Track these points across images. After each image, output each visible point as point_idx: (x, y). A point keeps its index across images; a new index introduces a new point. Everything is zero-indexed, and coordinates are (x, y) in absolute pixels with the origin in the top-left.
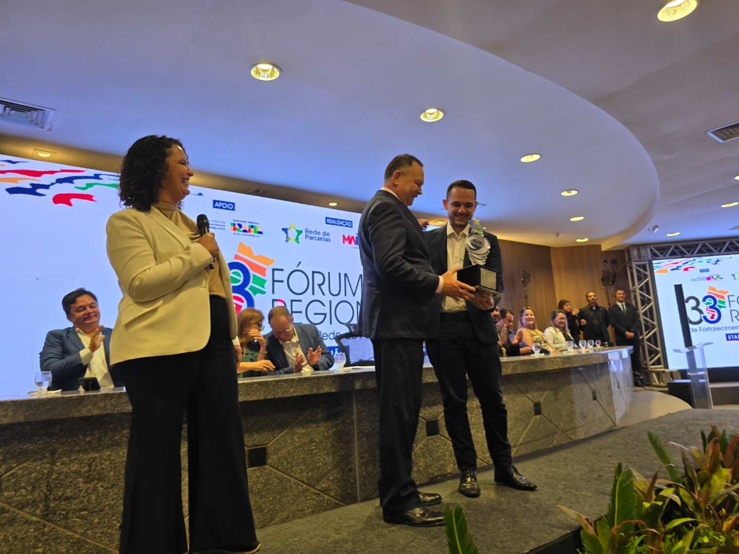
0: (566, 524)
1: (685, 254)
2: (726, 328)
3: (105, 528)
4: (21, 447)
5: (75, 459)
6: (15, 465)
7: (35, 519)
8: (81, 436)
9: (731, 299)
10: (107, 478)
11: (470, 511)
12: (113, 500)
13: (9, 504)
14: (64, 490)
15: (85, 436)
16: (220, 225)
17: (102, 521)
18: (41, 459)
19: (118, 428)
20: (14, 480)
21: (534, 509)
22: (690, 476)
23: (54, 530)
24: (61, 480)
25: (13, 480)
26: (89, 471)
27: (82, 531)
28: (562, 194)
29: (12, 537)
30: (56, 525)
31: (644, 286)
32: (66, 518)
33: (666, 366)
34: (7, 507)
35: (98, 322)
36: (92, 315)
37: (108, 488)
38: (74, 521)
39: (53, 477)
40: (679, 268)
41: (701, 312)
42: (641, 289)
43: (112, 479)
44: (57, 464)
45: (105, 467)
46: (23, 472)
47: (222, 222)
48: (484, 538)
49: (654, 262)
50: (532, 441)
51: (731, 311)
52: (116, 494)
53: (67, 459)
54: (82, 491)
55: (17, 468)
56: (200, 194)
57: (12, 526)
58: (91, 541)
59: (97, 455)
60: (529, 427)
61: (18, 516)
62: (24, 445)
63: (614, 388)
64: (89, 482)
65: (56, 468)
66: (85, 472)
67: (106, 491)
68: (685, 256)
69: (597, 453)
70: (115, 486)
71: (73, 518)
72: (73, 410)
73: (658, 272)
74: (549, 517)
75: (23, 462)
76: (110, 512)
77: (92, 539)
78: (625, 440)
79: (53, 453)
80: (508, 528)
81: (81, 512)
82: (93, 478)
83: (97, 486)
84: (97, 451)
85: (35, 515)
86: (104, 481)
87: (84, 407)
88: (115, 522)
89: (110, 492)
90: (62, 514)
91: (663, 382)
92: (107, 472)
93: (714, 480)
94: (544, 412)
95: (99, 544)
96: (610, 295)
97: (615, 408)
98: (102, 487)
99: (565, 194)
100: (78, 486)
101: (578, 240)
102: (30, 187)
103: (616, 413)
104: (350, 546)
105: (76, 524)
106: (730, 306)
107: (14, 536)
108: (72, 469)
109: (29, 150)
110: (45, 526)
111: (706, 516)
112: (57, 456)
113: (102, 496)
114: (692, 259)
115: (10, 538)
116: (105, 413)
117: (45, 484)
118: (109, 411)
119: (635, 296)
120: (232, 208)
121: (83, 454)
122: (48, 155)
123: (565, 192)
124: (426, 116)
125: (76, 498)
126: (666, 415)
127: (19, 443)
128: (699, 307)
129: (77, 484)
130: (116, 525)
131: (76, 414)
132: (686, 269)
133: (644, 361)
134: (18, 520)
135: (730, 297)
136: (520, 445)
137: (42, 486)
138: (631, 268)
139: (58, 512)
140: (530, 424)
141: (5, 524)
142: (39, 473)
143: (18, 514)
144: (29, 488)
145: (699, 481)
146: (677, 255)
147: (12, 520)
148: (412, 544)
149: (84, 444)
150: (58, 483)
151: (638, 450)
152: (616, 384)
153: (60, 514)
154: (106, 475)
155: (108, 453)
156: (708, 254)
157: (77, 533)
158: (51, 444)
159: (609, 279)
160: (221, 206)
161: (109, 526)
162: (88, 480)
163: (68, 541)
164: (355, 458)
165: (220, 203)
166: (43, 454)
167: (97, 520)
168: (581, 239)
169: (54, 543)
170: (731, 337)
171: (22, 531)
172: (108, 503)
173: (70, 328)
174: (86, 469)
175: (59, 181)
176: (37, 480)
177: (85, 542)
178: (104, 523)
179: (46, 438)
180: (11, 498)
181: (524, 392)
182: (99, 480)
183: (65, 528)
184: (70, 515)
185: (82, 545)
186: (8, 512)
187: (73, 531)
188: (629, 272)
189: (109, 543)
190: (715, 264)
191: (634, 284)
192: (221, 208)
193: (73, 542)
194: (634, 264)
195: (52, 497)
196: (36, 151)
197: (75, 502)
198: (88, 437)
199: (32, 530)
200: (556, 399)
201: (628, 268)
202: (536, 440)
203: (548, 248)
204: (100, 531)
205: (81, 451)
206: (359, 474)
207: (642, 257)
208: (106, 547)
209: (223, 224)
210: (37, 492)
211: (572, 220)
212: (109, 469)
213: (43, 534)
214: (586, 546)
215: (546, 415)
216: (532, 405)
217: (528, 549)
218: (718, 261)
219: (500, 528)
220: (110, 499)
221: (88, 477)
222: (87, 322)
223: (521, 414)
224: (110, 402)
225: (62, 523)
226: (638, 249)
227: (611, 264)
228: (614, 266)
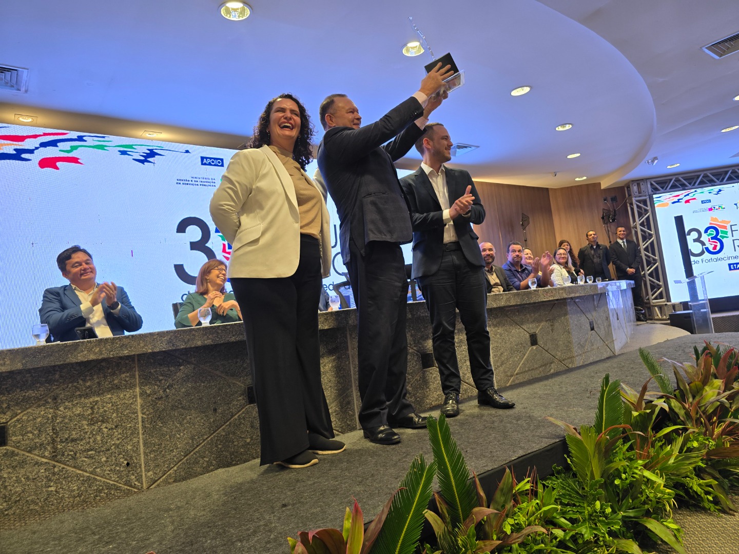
0: (555, 435)
1: (687, 186)
2: (729, 258)
3: (112, 465)
4: (24, 394)
5: (77, 403)
6: (19, 411)
7: (45, 460)
8: (81, 382)
9: (734, 228)
10: (110, 420)
11: (463, 430)
12: (118, 439)
13: (18, 447)
14: (70, 433)
15: (84, 381)
16: (210, 182)
17: (109, 460)
18: (44, 405)
19: (116, 372)
20: (21, 425)
21: (525, 425)
22: (682, 388)
23: (64, 470)
24: (66, 423)
25: (19, 426)
26: (92, 414)
27: (91, 470)
28: (557, 129)
29: (24, 478)
30: (66, 465)
31: (645, 220)
32: (74, 458)
33: (669, 300)
34: (16, 451)
35: (94, 278)
36: (88, 271)
37: (112, 429)
38: (82, 461)
39: (58, 421)
40: (680, 201)
41: (703, 244)
42: (642, 224)
43: (115, 420)
44: (60, 409)
45: (107, 409)
46: (28, 417)
47: (212, 179)
48: (474, 450)
49: (655, 196)
50: (529, 370)
51: (733, 240)
52: (120, 434)
53: (70, 404)
54: (87, 432)
55: (22, 415)
56: (187, 152)
57: (23, 468)
58: (100, 478)
59: (99, 399)
60: (525, 357)
61: (28, 459)
62: (26, 393)
63: (613, 319)
64: (93, 424)
65: (60, 412)
66: (89, 415)
67: (111, 431)
68: (686, 188)
69: (592, 377)
70: (119, 426)
71: (81, 458)
72: (70, 356)
73: (659, 206)
74: (539, 431)
75: (27, 409)
76: (117, 451)
77: (102, 477)
78: (621, 364)
79: (55, 399)
80: (498, 441)
81: (88, 452)
82: (96, 420)
83: (101, 427)
84: (99, 395)
85: (44, 457)
86: (108, 422)
87: (79, 353)
88: (122, 460)
89: (114, 433)
90: (70, 455)
91: (665, 315)
92: (110, 414)
93: (706, 391)
94: (540, 342)
95: (108, 481)
96: (610, 232)
97: (614, 339)
98: (106, 428)
99: (560, 129)
100: (83, 428)
101: (577, 179)
102: (15, 152)
103: (615, 342)
104: (345, 465)
105: (84, 464)
106: (733, 236)
107: (26, 477)
108: (75, 413)
109: (10, 116)
110: (54, 466)
111: (697, 425)
112: (60, 401)
113: (107, 436)
114: (693, 190)
115: (22, 479)
116: (100, 357)
117: (51, 428)
118: (105, 356)
119: (636, 233)
120: (221, 164)
121: (85, 398)
122: (30, 120)
123: (560, 127)
124: (408, 51)
125: (82, 440)
126: (665, 341)
127: (21, 391)
128: (701, 239)
129: (82, 426)
130: (123, 463)
131: (72, 359)
132: (687, 201)
133: (646, 297)
134: (28, 462)
135: (732, 227)
136: (517, 374)
137: (47, 429)
138: (631, 204)
139: (66, 453)
140: (527, 355)
141: (16, 466)
142: (43, 417)
143: (28, 456)
144: (35, 432)
145: (691, 393)
146: (679, 187)
147: (23, 462)
148: (404, 460)
149: (84, 389)
150: (63, 426)
151: (633, 371)
152: (615, 315)
153: (68, 455)
154: (109, 417)
155: (109, 396)
156: (710, 184)
157: (86, 472)
158: (52, 390)
159: (609, 217)
160: (209, 163)
161: (117, 463)
162: (92, 422)
163: (79, 479)
164: (352, 392)
165: (208, 160)
166: (45, 400)
167: (104, 459)
168: (579, 178)
169: (65, 481)
170: (734, 267)
171: (33, 471)
172: (113, 443)
173: (67, 286)
174: (89, 412)
175: (43, 145)
176: (42, 424)
177: (95, 479)
178: (112, 461)
179: (48, 385)
180: (19, 442)
181: (519, 324)
182: (103, 422)
183: (75, 467)
184: (78, 455)
185: (93, 483)
186: (17, 455)
187: (82, 470)
188: (629, 208)
189: (118, 479)
190: (717, 194)
191: (634, 221)
192: (210, 164)
193: (83, 480)
194: (634, 200)
195: (59, 440)
196: (17, 116)
197: (82, 443)
198: (88, 382)
199: (43, 471)
200: (552, 330)
201: (628, 205)
202: (532, 369)
203: (547, 189)
204: (108, 468)
205: (83, 395)
206: (357, 406)
207: (642, 192)
208: (115, 483)
209: (213, 181)
210: (44, 436)
211: (569, 157)
212: (112, 411)
213: (54, 474)
214: (573, 452)
215: (542, 346)
216: (528, 335)
217: (516, 456)
218: (720, 190)
219: (490, 442)
220: (115, 439)
221: (92, 419)
222: (83, 277)
223: (517, 345)
224: (105, 347)
225: (71, 462)
226: (638, 185)
227: (611, 202)
228: (614, 204)
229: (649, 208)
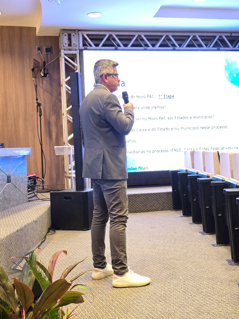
1: (120, 46)
49: (85, 52)
159: (40, 70)
207: (72, 44)
226: (69, 36)
227: (45, 53)
228: (49, 56)
229: (77, 65)
